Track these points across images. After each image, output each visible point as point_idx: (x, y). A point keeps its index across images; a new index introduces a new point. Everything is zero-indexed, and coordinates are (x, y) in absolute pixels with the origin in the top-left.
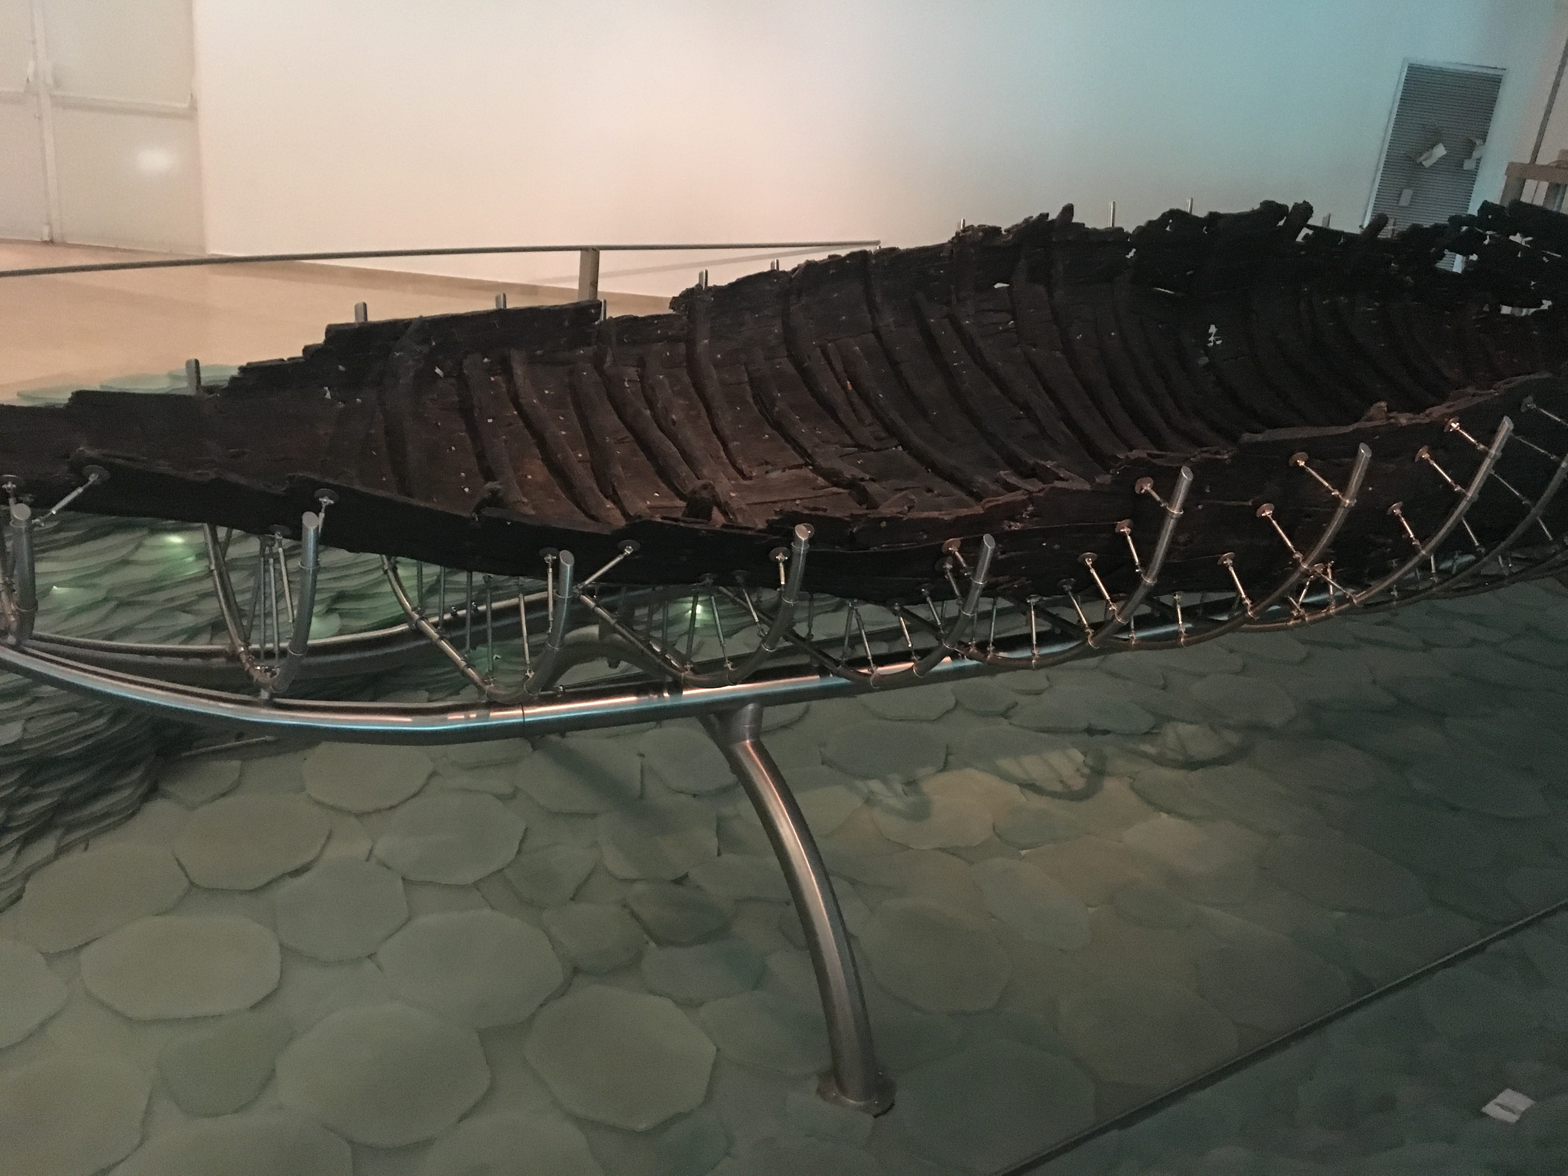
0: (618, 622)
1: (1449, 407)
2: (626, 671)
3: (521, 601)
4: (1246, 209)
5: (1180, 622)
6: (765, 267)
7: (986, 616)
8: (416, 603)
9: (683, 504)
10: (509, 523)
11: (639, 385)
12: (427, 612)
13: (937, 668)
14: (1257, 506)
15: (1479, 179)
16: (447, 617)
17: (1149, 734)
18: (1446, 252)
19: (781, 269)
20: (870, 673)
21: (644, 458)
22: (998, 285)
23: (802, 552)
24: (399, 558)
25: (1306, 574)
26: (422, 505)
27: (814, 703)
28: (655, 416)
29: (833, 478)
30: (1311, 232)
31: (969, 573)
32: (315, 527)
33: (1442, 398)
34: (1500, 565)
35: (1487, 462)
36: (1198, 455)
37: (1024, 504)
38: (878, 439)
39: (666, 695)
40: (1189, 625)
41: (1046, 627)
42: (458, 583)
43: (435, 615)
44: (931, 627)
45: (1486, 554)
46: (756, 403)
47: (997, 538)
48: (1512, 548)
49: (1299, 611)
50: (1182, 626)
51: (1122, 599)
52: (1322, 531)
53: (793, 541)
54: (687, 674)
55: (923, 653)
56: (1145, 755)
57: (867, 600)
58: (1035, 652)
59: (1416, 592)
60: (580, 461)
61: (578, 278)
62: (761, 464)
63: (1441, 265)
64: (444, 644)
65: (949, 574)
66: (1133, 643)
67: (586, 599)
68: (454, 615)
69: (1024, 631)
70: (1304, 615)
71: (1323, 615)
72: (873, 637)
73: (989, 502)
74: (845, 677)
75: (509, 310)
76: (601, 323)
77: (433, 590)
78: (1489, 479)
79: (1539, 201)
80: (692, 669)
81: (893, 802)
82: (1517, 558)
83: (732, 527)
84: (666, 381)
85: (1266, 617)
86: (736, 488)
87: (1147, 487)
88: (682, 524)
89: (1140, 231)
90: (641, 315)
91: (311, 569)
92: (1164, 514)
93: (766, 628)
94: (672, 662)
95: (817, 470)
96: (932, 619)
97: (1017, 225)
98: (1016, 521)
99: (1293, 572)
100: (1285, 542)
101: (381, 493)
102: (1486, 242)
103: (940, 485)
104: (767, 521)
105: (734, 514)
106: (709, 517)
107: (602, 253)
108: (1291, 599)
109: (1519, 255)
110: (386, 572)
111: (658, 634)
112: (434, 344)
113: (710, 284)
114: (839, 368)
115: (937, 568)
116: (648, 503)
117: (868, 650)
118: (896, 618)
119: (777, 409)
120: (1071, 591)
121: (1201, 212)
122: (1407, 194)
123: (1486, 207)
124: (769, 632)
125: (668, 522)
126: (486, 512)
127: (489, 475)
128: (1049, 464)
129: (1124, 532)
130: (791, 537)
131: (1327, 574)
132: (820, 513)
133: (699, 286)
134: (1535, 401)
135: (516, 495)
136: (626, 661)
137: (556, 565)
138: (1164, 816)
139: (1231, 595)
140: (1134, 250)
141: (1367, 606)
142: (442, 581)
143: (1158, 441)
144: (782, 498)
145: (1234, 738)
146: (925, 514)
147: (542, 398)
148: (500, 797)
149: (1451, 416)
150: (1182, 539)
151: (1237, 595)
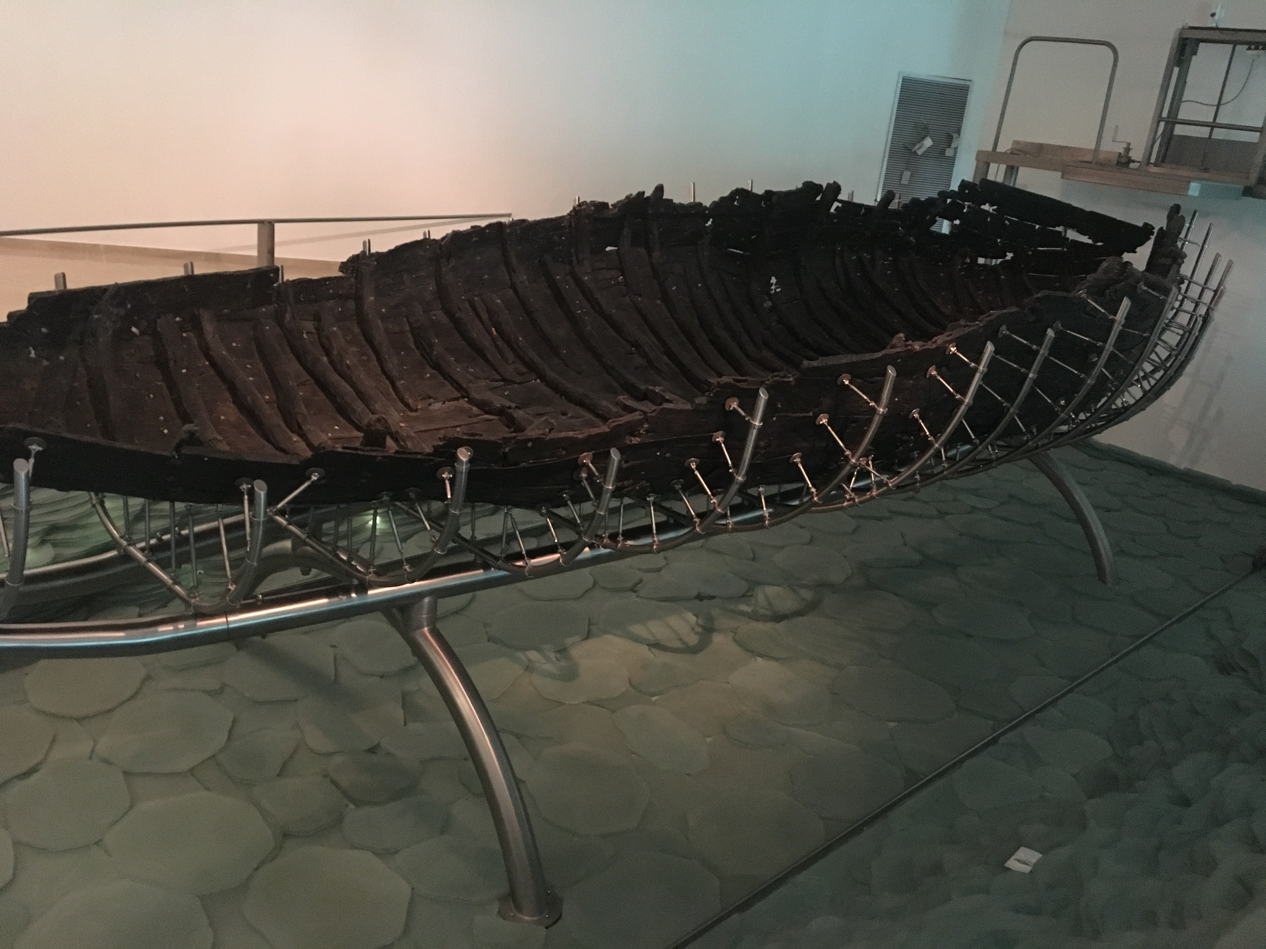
0: (308, 537)
1: (948, 336)
2: (316, 577)
3: (221, 524)
4: (793, 188)
5: (765, 509)
6: (418, 236)
7: (614, 511)
8: (123, 530)
9: (362, 434)
10: (206, 459)
11: (316, 336)
12: (135, 537)
13: (580, 557)
14: (816, 416)
15: (957, 162)
16: (153, 541)
17: (745, 596)
18: (937, 218)
19: (432, 238)
20: (525, 565)
21: (324, 397)
22: (609, 249)
23: (464, 471)
24: (106, 494)
25: (854, 467)
26: (126, 447)
27: (479, 593)
28: (331, 362)
29: (485, 407)
30: (840, 205)
31: (601, 480)
32: (26, 471)
33: (944, 329)
34: (992, 452)
35: (978, 376)
36: (770, 379)
37: (640, 423)
38: (521, 374)
39: (354, 595)
40: (771, 510)
41: (663, 518)
42: (162, 510)
43: (142, 540)
44: (571, 523)
45: (980, 445)
46: (418, 348)
47: (622, 451)
48: (998, 438)
49: (850, 495)
50: (766, 511)
51: (719, 493)
52: (864, 434)
53: (455, 462)
54: (371, 577)
55: (567, 546)
56: (743, 614)
57: (518, 505)
58: (656, 539)
59: (933, 475)
60: (267, 402)
61: (256, 247)
62: (424, 399)
63: (934, 228)
64: (151, 565)
65: (584, 481)
66: (730, 527)
67: (279, 519)
68: (160, 539)
69: (644, 522)
70: (854, 498)
71: (868, 496)
72: (525, 534)
73: (613, 422)
74: (504, 570)
75: (197, 276)
76: (279, 286)
77: (139, 517)
78: (980, 388)
79: (1000, 179)
80: (375, 572)
81: (548, 667)
82: (1003, 446)
83: (403, 453)
84: (339, 332)
85: (827, 500)
86: (406, 419)
87: (734, 405)
88: (360, 453)
89: (715, 204)
90: (315, 277)
91: (24, 509)
92: (748, 426)
93: (437, 535)
94: (358, 567)
95: (471, 401)
96: (572, 516)
97: (621, 201)
98: (635, 436)
99: (845, 466)
100: (838, 443)
101: (86, 438)
102: (965, 211)
103: (573, 409)
104: (434, 446)
105: (404, 441)
106: (383, 445)
107: (277, 226)
108: (844, 485)
109: (989, 220)
110: (94, 506)
111: (343, 543)
112: (129, 306)
113: (373, 251)
114: (485, 316)
115: (574, 477)
116: (330, 435)
117: (522, 546)
118: (544, 518)
119: (435, 352)
120: (681, 489)
121: (759, 190)
122: (907, 175)
123: (964, 184)
124: (440, 538)
125: (348, 451)
126: (186, 450)
127: (186, 418)
128: (657, 389)
129: (719, 441)
130: (454, 458)
131: (869, 465)
132: (477, 437)
133: (363, 252)
134: (1008, 329)
135: (212, 434)
136: (316, 568)
137: (251, 493)
138: (759, 659)
139: (801, 485)
140: (711, 220)
141: (899, 487)
142: (147, 509)
143: (739, 370)
144: (444, 426)
145: (807, 594)
146: (563, 435)
147: (230, 349)
148: (209, 693)
149: (950, 342)
150: (762, 444)
151: (805, 484)
